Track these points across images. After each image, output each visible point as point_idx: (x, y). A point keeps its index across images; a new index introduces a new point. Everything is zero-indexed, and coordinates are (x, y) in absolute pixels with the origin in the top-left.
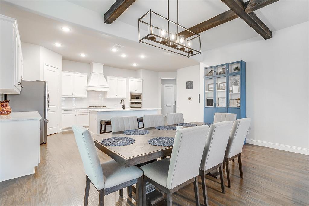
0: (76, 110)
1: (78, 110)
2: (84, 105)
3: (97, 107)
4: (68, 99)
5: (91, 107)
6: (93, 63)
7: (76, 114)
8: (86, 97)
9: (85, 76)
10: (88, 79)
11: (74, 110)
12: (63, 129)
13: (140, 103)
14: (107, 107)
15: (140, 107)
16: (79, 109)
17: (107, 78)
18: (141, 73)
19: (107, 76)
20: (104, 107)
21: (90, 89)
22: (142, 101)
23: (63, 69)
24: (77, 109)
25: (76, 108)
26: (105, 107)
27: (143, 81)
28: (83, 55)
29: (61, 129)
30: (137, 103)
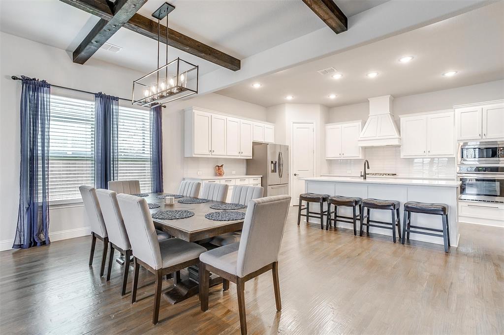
6: (369, 99)
8: (361, 158)
19: (400, 116)
30: (488, 169)
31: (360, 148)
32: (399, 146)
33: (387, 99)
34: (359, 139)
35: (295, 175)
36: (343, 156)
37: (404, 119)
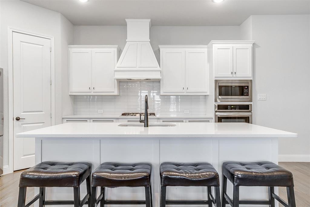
0: (88, 120)
1: (92, 120)
8: (117, 94)
9: (113, 50)
11: (85, 120)
13: (245, 107)
16: (95, 120)
19: (160, 46)
22: (251, 101)
30: (238, 107)
31: (116, 81)
32: (159, 81)
33: (146, 23)
34: (116, 69)
35: (18, 119)
36: (93, 91)
37: (164, 50)
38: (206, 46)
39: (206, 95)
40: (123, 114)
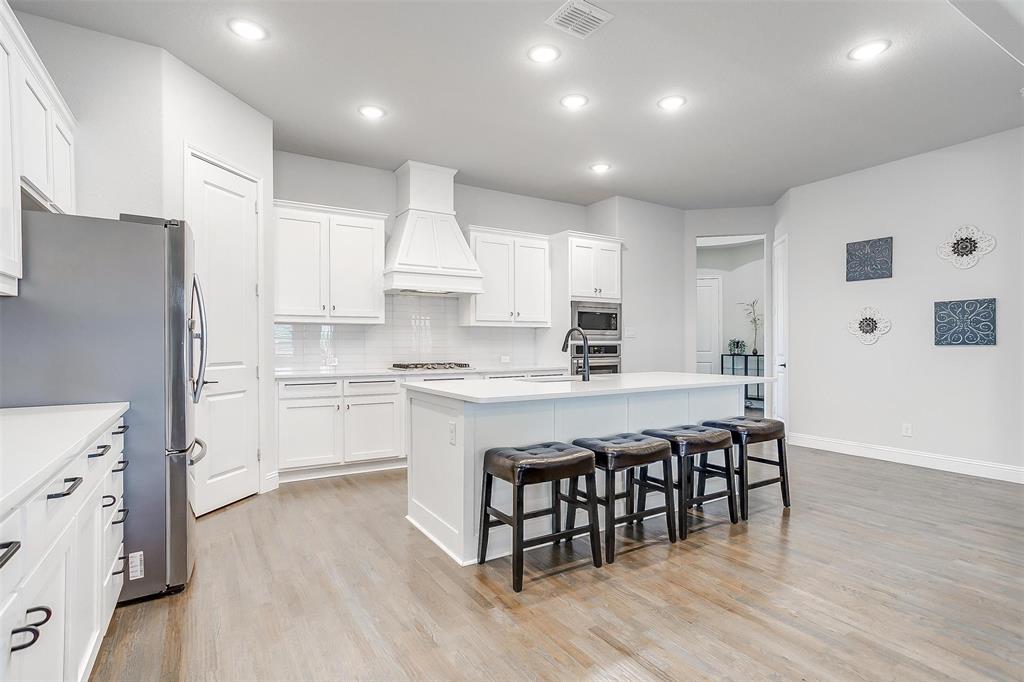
0: (339, 382)
1: (347, 381)
2: (373, 360)
3: (433, 366)
4: (304, 331)
5: (406, 367)
6: (410, 163)
7: (338, 402)
8: (383, 322)
9: (376, 225)
10: (388, 239)
11: (330, 381)
12: (281, 474)
13: (612, 350)
14: (475, 366)
15: (614, 369)
16: (355, 381)
17: (472, 235)
18: (616, 212)
19: (471, 227)
20: (460, 366)
21: (400, 283)
22: (620, 339)
23: (279, 192)
24: (343, 378)
25: (340, 373)
26: (463, 370)
27: (626, 249)
28: (372, 113)
29: (275, 473)
30: (603, 349)
31: (383, 295)
33: (448, 177)
36: (333, 313)
38: (547, 237)
39: (536, 328)
40: (394, 366)
